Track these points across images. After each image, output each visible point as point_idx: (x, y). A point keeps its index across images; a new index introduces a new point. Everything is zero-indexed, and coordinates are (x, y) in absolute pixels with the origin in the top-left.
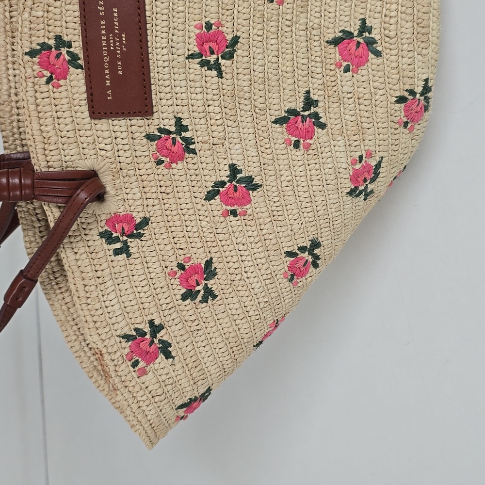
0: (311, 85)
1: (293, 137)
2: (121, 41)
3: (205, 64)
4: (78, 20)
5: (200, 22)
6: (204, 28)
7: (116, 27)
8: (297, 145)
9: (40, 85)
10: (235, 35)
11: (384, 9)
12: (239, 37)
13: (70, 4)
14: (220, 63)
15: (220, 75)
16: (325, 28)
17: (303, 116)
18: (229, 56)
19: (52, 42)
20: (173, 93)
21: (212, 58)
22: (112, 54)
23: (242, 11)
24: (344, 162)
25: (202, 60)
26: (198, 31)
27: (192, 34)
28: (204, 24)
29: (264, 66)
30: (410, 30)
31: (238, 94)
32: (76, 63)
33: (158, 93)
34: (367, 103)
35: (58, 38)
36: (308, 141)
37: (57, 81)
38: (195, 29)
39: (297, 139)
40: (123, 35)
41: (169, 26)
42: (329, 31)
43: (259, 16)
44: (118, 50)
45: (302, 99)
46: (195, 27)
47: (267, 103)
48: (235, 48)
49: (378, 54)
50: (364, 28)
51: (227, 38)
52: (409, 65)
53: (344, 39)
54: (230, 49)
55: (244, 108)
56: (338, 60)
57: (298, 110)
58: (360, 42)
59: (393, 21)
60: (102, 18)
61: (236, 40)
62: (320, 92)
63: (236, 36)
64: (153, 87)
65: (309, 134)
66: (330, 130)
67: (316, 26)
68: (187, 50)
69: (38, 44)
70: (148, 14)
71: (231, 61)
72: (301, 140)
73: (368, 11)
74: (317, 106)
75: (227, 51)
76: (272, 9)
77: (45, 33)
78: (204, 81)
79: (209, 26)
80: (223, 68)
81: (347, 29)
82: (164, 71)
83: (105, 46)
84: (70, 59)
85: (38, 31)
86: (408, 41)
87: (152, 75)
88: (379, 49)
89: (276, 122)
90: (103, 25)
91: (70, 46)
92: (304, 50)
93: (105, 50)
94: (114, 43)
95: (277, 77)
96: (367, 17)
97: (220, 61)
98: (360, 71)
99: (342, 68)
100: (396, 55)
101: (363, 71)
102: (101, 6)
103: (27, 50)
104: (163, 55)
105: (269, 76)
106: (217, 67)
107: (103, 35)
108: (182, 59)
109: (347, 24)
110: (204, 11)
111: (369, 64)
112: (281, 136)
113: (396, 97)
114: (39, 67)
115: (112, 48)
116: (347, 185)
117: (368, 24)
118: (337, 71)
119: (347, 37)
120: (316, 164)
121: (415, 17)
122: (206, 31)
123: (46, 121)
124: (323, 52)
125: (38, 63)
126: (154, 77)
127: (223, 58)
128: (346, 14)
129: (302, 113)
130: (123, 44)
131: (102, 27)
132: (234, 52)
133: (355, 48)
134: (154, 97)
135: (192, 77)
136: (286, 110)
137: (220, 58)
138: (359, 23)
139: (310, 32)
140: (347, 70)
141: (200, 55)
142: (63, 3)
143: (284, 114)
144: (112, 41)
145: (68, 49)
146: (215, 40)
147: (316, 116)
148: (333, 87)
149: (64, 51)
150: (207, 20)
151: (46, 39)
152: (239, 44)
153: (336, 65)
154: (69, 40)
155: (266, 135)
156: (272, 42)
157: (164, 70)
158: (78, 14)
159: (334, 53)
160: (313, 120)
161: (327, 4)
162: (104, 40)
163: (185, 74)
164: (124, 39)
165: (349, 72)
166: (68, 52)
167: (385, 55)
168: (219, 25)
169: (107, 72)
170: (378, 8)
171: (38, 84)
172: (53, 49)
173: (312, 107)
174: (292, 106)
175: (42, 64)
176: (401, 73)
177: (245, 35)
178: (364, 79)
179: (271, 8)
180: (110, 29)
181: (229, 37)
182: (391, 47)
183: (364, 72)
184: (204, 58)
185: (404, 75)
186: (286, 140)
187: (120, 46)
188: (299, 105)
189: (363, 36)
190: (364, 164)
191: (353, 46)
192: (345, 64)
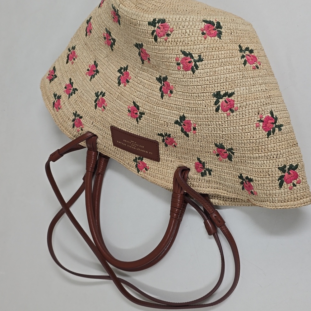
5: (128, 113)
7: (129, 142)
9: (148, 173)
21: (138, 114)
22: (137, 147)
32: (141, 158)
37: (147, 167)
68: (136, 122)
69: (136, 167)
71: (140, 107)
84: (140, 160)
85: (132, 165)
93: (136, 149)
103: (137, 172)
106: (141, 113)
107: (132, 147)
125: (141, 170)
130: (134, 142)
132: (137, 105)
137: (139, 111)
142: (125, 154)
145: (137, 159)
169: (143, 151)
184: (138, 117)
187: (135, 144)
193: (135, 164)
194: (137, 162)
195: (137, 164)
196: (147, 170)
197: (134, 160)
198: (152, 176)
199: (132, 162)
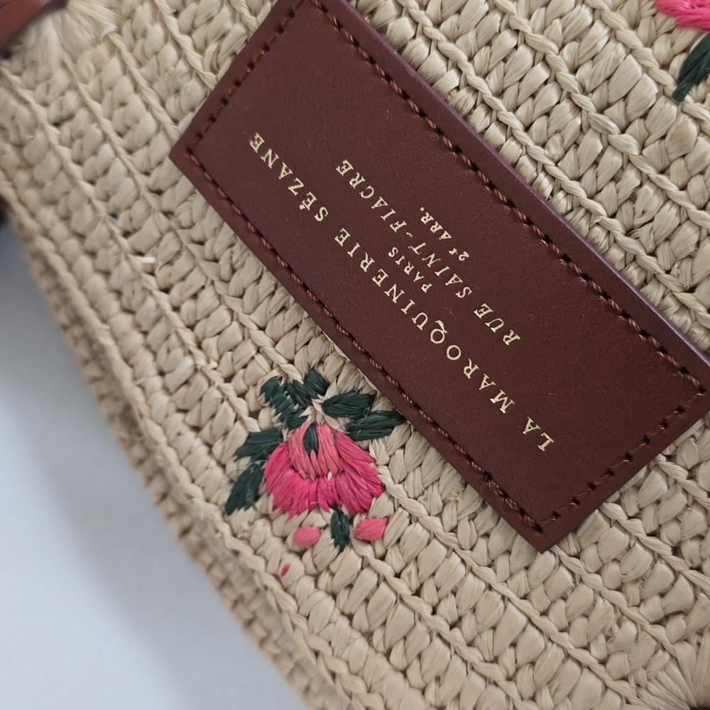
2: (434, 244)
7: (386, 216)
9: (328, 568)
13: (233, 271)
19: (268, 417)
22: (440, 302)
32: (372, 418)
33: (687, 298)
37: (364, 517)
40: (427, 219)
44: (447, 276)
60: (331, 226)
64: (653, 293)
69: (239, 454)
77: (233, 408)
82: (639, 212)
83: (403, 302)
84: (348, 421)
85: (213, 416)
91: (321, 386)
93: (413, 312)
94: (420, 266)
102: (302, 195)
103: (224, 495)
104: (596, 163)
107: (374, 271)
114: (286, 516)
115: (426, 288)
123: (425, 666)
125: (275, 508)
126: (630, 258)
130: (448, 245)
131: (351, 253)
142: (218, 284)
144: (409, 269)
145: (322, 399)
149: (314, 411)
151: (248, 420)
157: (639, 205)
162: (387, 285)
164: (436, 228)
169: (470, 370)
171: (320, 569)
172: (285, 433)
175: (287, 502)
187: (445, 259)
193: (255, 426)
194: (292, 421)
195: (272, 435)
196: (342, 540)
197: (273, 392)
198: (360, 619)
199: (230, 389)
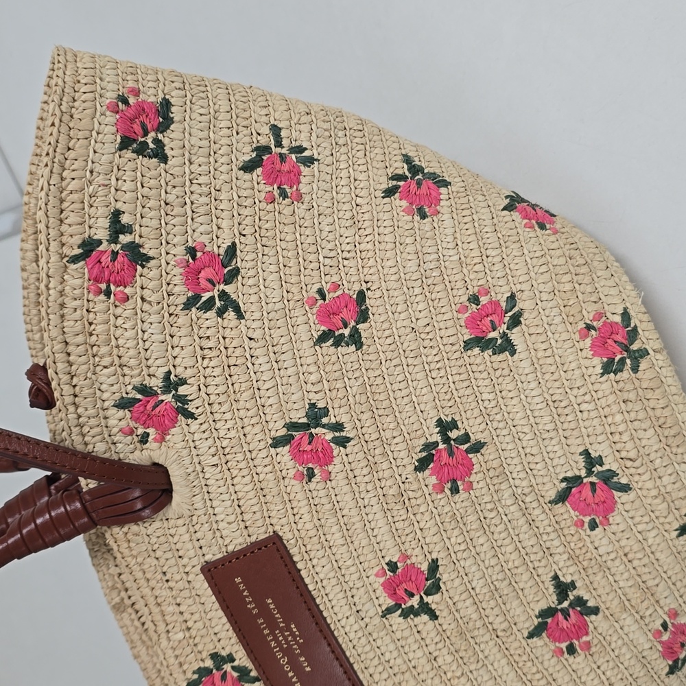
0: (555, 567)
1: (562, 642)
2: (292, 634)
3: (408, 613)
4: (228, 626)
5: (380, 567)
6: (388, 572)
7: (279, 620)
8: (571, 650)
10: (430, 561)
11: (607, 426)
12: (437, 559)
14: (427, 602)
15: (434, 616)
16: (539, 486)
17: (562, 610)
18: (435, 588)
19: (209, 663)
20: (384, 662)
21: (415, 601)
23: (425, 527)
24: (644, 642)
25: (403, 609)
26: (382, 580)
27: (376, 586)
28: (386, 567)
29: (484, 576)
30: (655, 439)
31: (467, 628)
33: (364, 670)
34: (639, 555)
35: (214, 656)
36: (585, 639)
38: (378, 578)
39: (568, 643)
40: (293, 626)
41: (344, 589)
42: (547, 487)
43: (450, 520)
44: (294, 645)
45: (552, 589)
46: (377, 575)
47: (509, 619)
48: (438, 576)
49: (625, 488)
50: (591, 462)
51: (422, 570)
52: (674, 483)
53: (571, 488)
54: (432, 579)
55: (482, 640)
56: (575, 518)
57: (553, 606)
58: (594, 483)
59: (625, 437)
60: (258, 616)
61: (434, 566)
62: (572, 570)
63: (433, 560)
64: (356, 667)
65: (582, 629)
66: (606, 611)
67: (527, 491)
68: (378, 607)
70: (311, 587)
71: (440, 594)
72: (576, 642)
73: (586, 438)
74: (575, 588)
75: (430, 584)
76: (462, 501)
77: (196, 656)
78: (416, 634)
79: (393, 566)
80: (433, 606)
81: (569, 474)
82: (360, 642)
83: (275, 647)
86: (659, 454)
87: (348, 654)
88: (624, 481)
89: (531, 636)
90: (262, 624)
91: (233, 660)
92: (526, 527)
94: (285, 639)
95: (506, 582)
96: (589, 446)
97: (426, 599)
98: (611, 519)
99: (586, 525)
100: (650, 479)
101: (615, 518)
102: (250, 603)
104: (352, 625)
105: (495, 586)
106: (426, 609)
107: (268, 635)
108: (377, 620)
109: (566, 467)
110: (378, 552)
111: (619, 506)
112: (545, 650)
113: (676, 530)
115: (285, 646)
116: (662, 666)
117: (593, 454)
118: (581, 531)
119: (575, 485)
120: (608, 661)
121: (653, 419)
122: (392, 574)
124: (552, 517)
126: (352, 655)
127: (427, 594)
128: (558, 454)
129: (559, 607)
130: (298, 636)
131: (262, 627)
132: (439, 582)
133: (590, 493)
134: (361, 676)
135: (399, 635)
136: (537, 614)
137: (424, 596)
138: (581, 459)
139: (522, 501)
140: (593, 525)
141: (398, 606)
143: (536, 621)
144: (281, 638)
146: (408, 579)
147: (580, 601)
148: (584, 554)
149: (227, 667)
150: (387, 560)
151: (200, 662)
152: (440, 568)
153: (576, 525)
154: (228, 653)
155: (525, 658)
156: (481, 541)
158: (225, 620)
159: (565, 511)
160: (579, 609)
161: (528, 455)
162: (271, 640)
163: (388, 635)
164: (295, 630)
165: (598, 527)
166: (233, 668)
167: (635, 484)
168: (405, 557)
170: (598, 427)
172: (214, 671)
173: (569, 593)
174: (543, 605)
176: (668, 499)
177: (442, 555)
178: (622, 527)
179: (460, 500)
180: (272, 625)
181: (424, 567)
182: (640, 471)
183: (618, 519)
184: (403, 606)
185: (673, 499)
186: (554, 651)
187: (295, 640)
188: (552, 600)
189: (595, 473)
190: (673, 629)
191: (587, 492)
192: (587, 519)
194: (218, 668)
195: (209, 670)
